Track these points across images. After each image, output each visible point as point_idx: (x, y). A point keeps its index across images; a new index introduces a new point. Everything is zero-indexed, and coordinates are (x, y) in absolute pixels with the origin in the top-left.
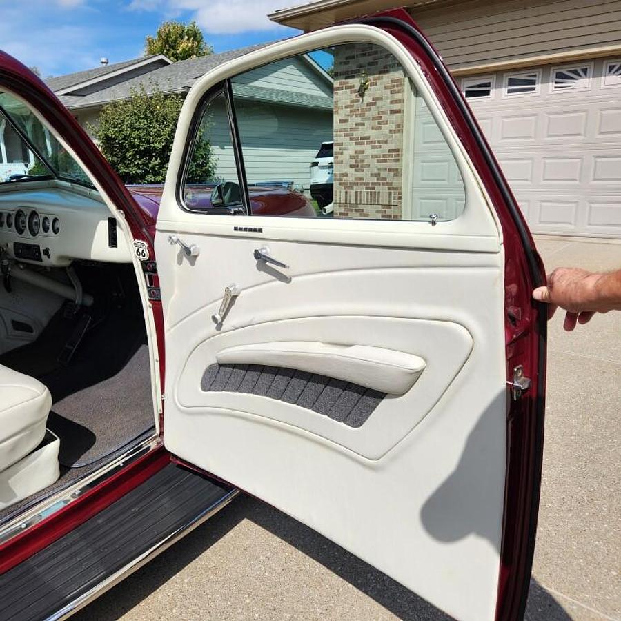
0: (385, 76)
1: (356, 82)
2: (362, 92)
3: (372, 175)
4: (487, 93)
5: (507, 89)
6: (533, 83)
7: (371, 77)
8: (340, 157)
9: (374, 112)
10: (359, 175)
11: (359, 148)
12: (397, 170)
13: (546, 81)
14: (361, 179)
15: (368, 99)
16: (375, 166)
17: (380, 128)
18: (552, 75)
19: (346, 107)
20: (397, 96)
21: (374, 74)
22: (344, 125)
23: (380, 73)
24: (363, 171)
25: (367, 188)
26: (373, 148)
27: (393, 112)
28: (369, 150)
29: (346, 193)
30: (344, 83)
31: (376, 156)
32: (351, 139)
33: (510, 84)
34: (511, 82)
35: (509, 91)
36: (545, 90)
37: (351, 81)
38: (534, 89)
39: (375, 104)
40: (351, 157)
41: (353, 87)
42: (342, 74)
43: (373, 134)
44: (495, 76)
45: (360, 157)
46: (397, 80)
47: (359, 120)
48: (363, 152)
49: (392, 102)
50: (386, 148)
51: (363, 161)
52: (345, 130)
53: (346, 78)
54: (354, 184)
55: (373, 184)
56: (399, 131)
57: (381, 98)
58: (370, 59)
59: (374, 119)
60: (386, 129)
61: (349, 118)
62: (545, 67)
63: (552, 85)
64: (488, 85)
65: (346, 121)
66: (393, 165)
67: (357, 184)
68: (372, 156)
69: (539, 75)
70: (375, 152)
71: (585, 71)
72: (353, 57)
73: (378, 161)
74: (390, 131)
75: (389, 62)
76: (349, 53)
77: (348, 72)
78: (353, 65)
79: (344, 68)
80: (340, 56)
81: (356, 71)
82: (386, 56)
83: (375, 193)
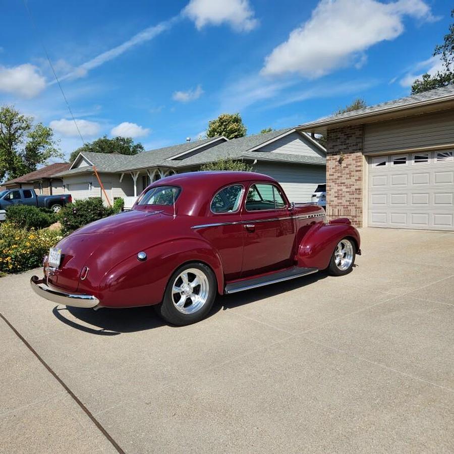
0: (352, 154)
1: (338, 157)
2: (340, 161)
3: (346, 201)
4: (405, 162)
5: (414, 161)
6: (427, 158)
7: (346, 155)
8: (330, 192)
9: (347, 171)
10: (340, 201)
11: (339, 188)
12: (359, 198)
13: (432, 158)
14: (340, 203)
15: (344, 164)
16: (348, 197)
17: (350, 179)
18: (436, 154)
19: (333, 168)
20: (359, 164)
22: (331, 177)
23: (350, 153)
24: (342, 199)
25: (344, 208)
26: (347, 188)
27: (357, 171)
28: (344, 189)
29: (333, 210)
30: (332, 158)
31: (348, 192)
32: (335, 184)
33: (415, 159)
34: (417, 158)
35: (415, 162)
36: (433, 162)
37: (335, 157)
38: (427, 161)
39: (348, 167)
40: (335, 192)
41: (336, 159)
42: (331, 153)
43: (348, 182)
44: (408, 155)
45: (340, 192)
46: (359, 156)
47: (339, 175)
48: (342, 190)
49: (356, 167)
50: (353, 188)
51: (342, 194)
52: (332, 179)
53: (333, 155)
54: (337, 206)
55: (347, 205)
56: (360, 180)
57: (350, 165)
58: (345, 147)
59: (347, 174)
60: (353, 179)
61: (334, 174)
62: (433, 151)
63: (436, 159)
64: (405, 159)
65: (333, 175)
66: (357, 196)
67: (339, 206)
68: (347, 192)
69: (429, 154)
70: (348, 190)
71: (451, 153)
72: (336, 146)
73: (350, 194)
74: (356, 180)
75: (355, 148)
76: (334, 144)
77: (333, 152)
78: (336, 149)
79: (332, 150)
80: (329, 145)
81: (338, 152)
82: (353, 145)
83: (348, 210)
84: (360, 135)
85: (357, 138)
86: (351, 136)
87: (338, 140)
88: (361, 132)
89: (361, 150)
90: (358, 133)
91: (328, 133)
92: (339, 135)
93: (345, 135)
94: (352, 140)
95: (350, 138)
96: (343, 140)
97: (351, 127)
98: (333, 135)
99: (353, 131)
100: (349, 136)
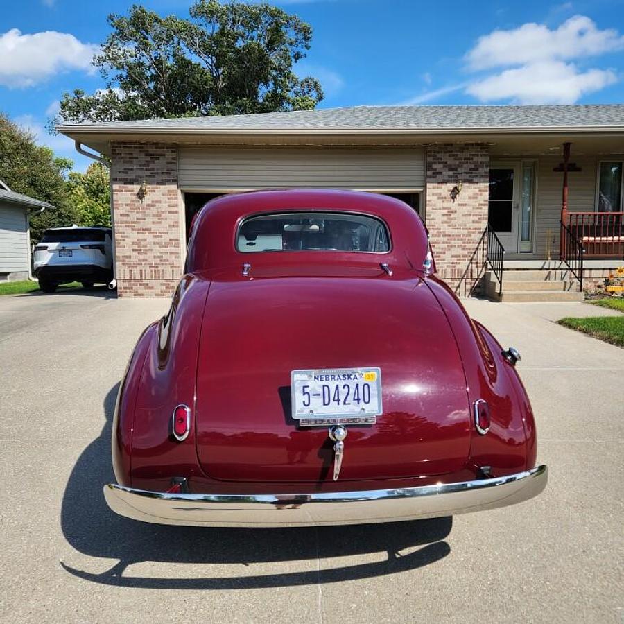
0: (162, 187)
1: (136, 188)
2: (141, 195)
3: (155, 257)
7: (150, 186)
8: (122, 243)
9: (154, 210)
10: (142, 257)
11: (141, 236)
12: (177, 253)
14: (144, 260)
15: (147, 199)
16: (157, 250)
17: (160, 223)
19: (127, 205)
20: (173, 202)
21: (151, 184)
22: (124, 219)
23: (157, 184)
24: (146, 254)
25: (150, 267)
26: (155, 237)
27: (170, 212)
28: (150, 238)
29: (131, 271)
30: (123, 187)
31: (158, 243)
32: (133, 230)
37: (130, 187)
39: (155, 205)
40: (133, 243)
41: (133, 191)
42: (120, 180)
43: (154, 228)
45: (143, 243)
46: (173, 191)
47: (139, 216)
48: (146, 240)
49: (169, 205)
50: (166, 238)
51: (146, 247)
52: (126, 222)
53: (125, 184)
54: (139, 264)
55: (156, 264)
56: (177, 226)
57: (160, 202)
58: (148, 173)
59: (154, 216)
60: (165, 224)
61: (130, 213)
65: (128, 215)
66: (173, 250)
67: (141, 264)
68: (154, 243)
70: (157, 240)
72: (132, 169)
73: (160, 247)
74: (170, 226)
75: (165, 177)
76: (127, 166)
77: (127, 179)
78: (132, 175)
79: (123, 176)
80: (118, 166)
81: (134, 180)
82: (162, 173)
83: (159, 270)
84: (173, 159)
85: (168, 163)
86: (158, 159)
87: (135, 161)
88: (174, 155)
89: (175, 181)
90: (169, 155)
91: (113, 147)
92: (136, 153)
93: (146, 155)
94: (160, 165)
95: (156, 161)
96: (143, 163)
97: (157, 144)
98: (124, 152)
99: (160, 151)
100: (154, 158)
